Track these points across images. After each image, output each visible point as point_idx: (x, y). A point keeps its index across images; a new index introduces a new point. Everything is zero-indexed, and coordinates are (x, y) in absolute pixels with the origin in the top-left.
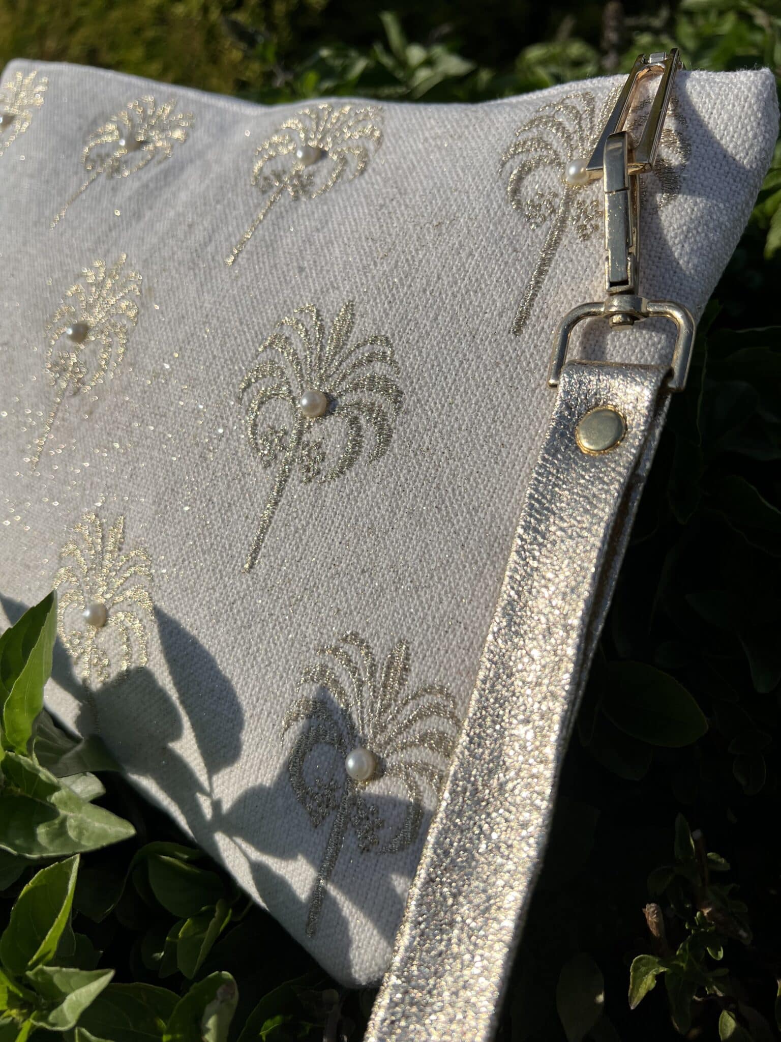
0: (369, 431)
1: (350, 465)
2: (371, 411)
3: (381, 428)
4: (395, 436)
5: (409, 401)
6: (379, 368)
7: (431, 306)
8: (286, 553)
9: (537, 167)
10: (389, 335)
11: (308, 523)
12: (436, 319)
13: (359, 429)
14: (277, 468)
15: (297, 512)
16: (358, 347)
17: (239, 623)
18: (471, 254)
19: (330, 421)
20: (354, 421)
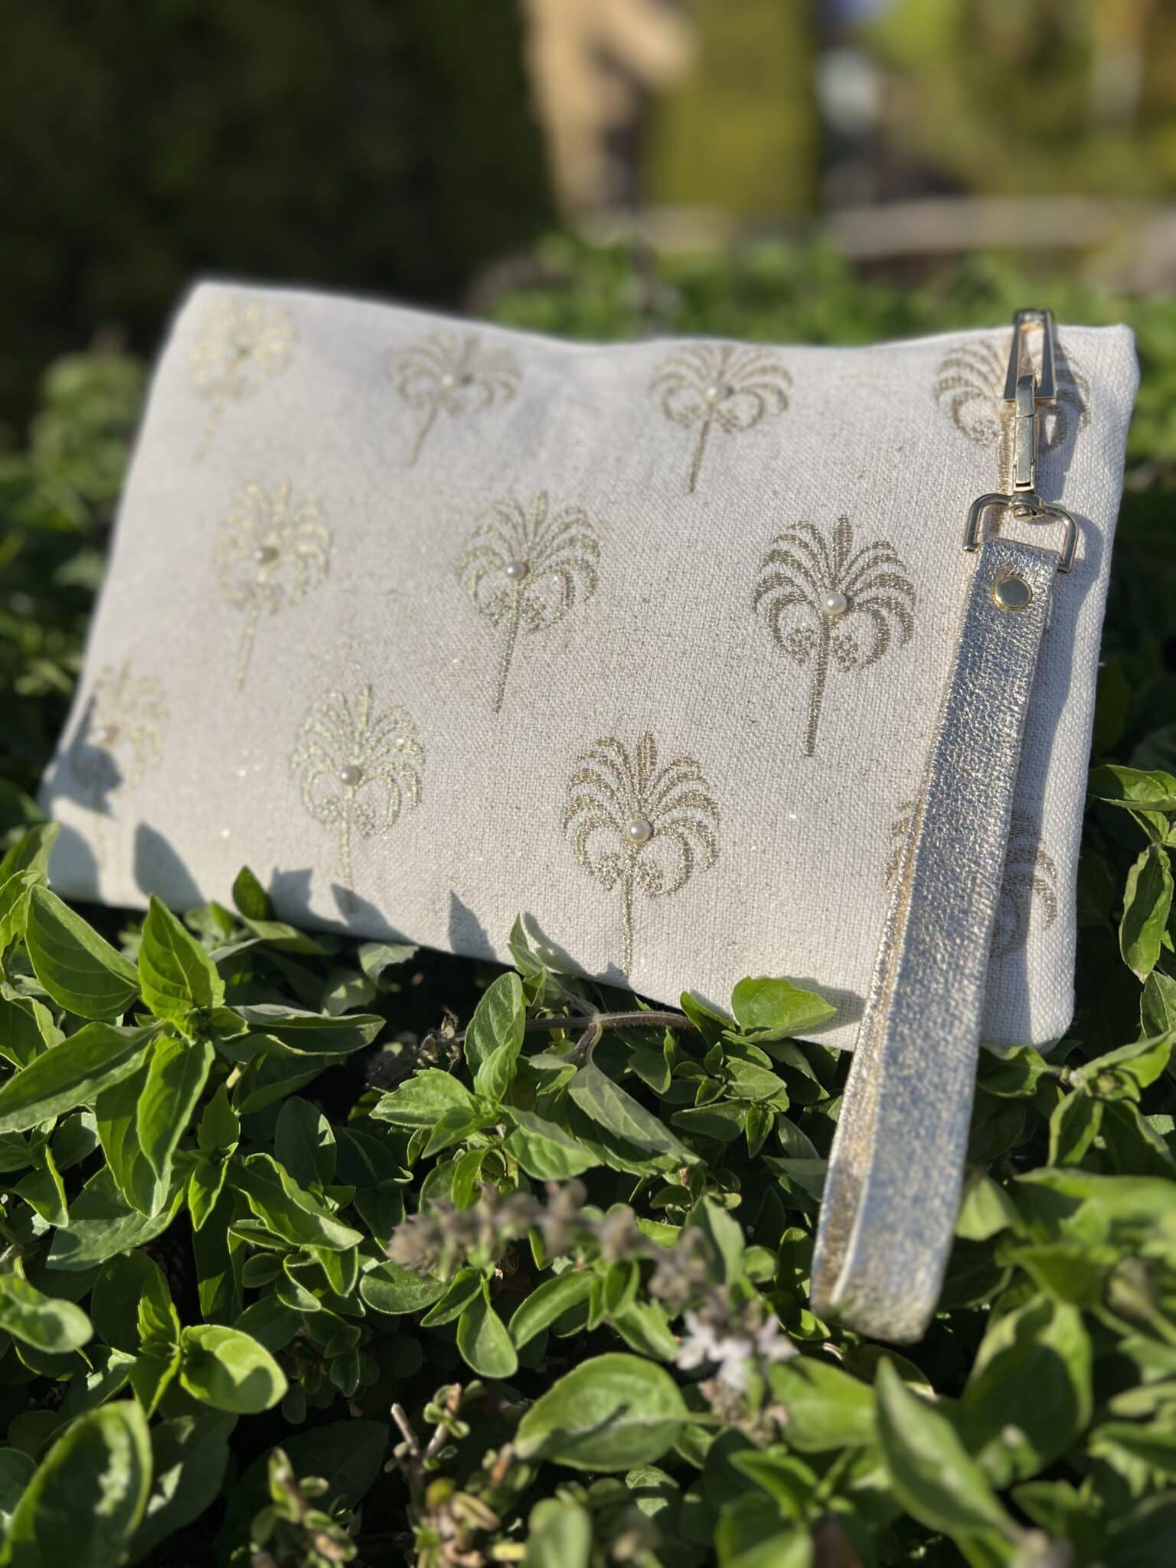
0: (892, 621)
1: (883, 652)
2: (888, 604)
3: (902, 615)
4: (916, 622)
5: (920, 592)
6: (886, 568)
7: (920, 514)
8: (843, 733)
9: (966, 400)
10: (888, 539)
11: (857, 705)
12: (926, 524)
13: (883, 619)
14: (812, 664)
15: (842, 697)
16: (862, 552)
17: (816, 800)
18: (940, 471)
19: (853, 617)
20: (876, 615)
